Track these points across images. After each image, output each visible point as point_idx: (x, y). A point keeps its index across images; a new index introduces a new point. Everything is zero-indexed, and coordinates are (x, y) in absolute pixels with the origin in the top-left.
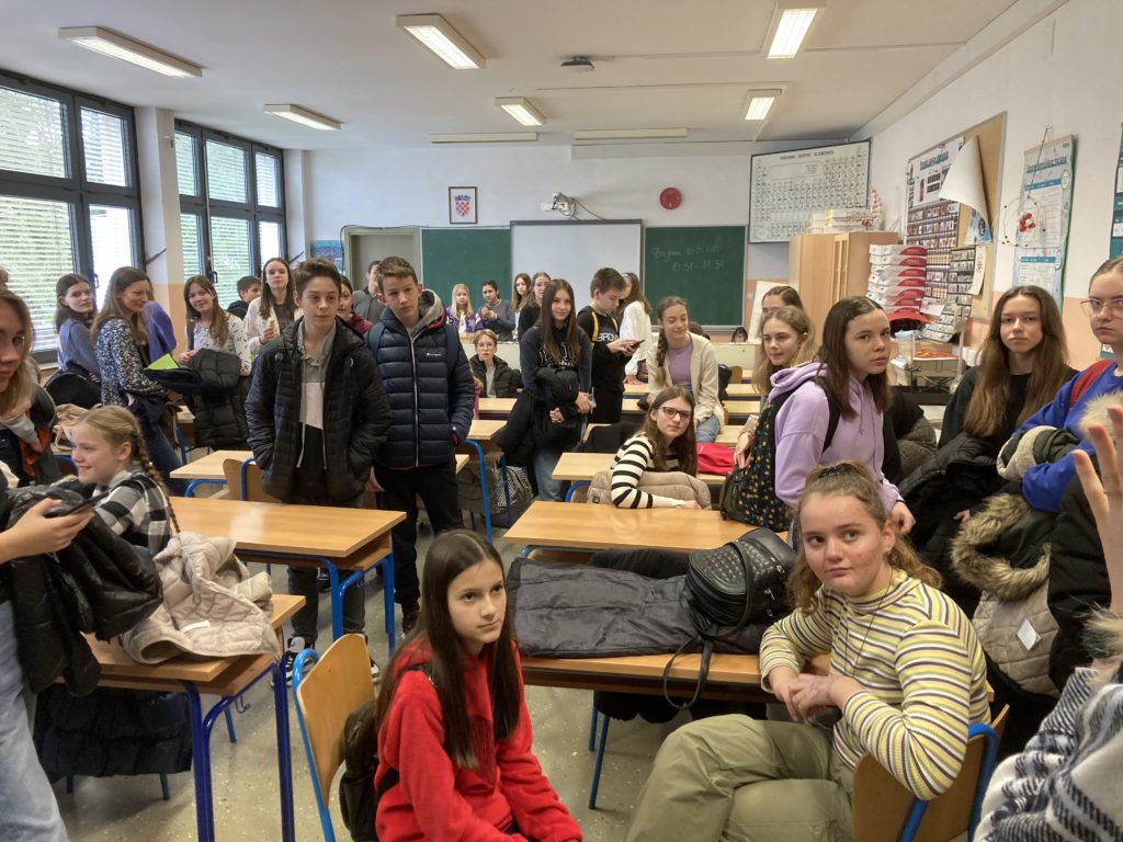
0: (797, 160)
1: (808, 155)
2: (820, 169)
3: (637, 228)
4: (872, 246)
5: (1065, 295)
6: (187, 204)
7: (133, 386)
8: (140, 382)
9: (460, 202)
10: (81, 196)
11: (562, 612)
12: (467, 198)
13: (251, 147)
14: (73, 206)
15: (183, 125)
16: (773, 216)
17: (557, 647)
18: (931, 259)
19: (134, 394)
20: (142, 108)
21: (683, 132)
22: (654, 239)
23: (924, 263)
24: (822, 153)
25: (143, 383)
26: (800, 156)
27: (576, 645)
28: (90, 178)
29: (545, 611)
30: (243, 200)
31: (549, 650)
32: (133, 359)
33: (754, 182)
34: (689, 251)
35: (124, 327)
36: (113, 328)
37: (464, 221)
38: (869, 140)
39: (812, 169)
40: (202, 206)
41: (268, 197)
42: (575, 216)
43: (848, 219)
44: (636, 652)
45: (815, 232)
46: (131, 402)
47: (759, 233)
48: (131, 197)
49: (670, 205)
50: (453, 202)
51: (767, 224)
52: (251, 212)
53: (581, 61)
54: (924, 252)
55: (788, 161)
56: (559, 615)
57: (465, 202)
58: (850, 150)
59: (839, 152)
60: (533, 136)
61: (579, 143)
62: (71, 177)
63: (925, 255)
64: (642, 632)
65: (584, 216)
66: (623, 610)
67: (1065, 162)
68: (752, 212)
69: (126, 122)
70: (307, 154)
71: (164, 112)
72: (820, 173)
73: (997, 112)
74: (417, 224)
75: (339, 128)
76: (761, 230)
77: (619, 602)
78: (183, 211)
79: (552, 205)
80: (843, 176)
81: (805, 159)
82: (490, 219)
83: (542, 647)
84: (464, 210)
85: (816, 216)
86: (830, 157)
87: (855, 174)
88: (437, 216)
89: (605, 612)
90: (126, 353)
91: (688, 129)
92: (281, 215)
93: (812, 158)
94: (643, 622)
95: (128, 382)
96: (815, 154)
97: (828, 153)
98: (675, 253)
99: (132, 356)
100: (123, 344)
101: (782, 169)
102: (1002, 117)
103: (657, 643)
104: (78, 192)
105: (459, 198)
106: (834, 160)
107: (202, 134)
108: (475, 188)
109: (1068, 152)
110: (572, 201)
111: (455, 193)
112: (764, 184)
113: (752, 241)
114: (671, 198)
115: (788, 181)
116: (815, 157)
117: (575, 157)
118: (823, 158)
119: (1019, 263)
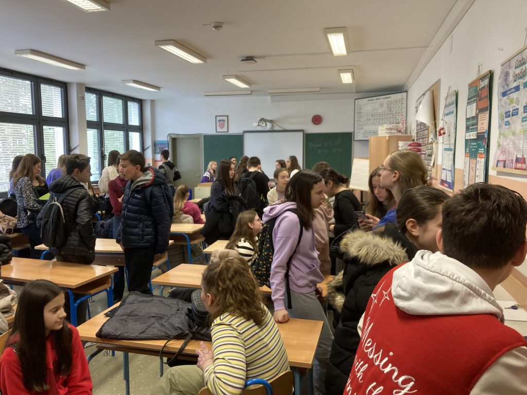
0: (375, 101)
1: (380, 99)
2: (385, 105)
3: (301, 134)
4: (399, 142)
5: (455, 167)
6: (91, 125)
7: (30, 207)
8: (33, 205)
9: (221, 122)
10: (39, 122)
11: (133, 318)
12: (224, 121)
13: (126, 99)
14: (35, 127)
15: (90, 90)
16: (364, 127)
17: (120, 335)
18: (422, 148)
19: (30, 210)
20: (70, 83)
21: (318, 89)
22: (309, 139)
23: (420, 150)
24: (386, 98)
25: (35, 206)
26: (376, 99)
27: (129, 334)
28: (44, 114)
29: (125, 317)
30: (121, 122)
31: (115, 336)
32: (31, 195)
33: (356, 112)
34: (326, 144)
35: (28, 181)
36: (23, 181)
37: (222, 131)
38: (406, 91)
39: (381, 105)
40: (100, 125)
41: (134, 120)
42: (273, 128)
43: (391, 129)
44: (157, 338)
45: (380, 135)
46: (29, 214)
47: (359, 136)
48: (64, 122)
49: (317, 123)
50: (218, 122)
51: (362, 131)
52: (126, 128)
53: (250, 58)
54: (419, 145)
55: (371, 102)
56: (132, 319)
57: (223, 122)
58: (398, 96)
59: (394, 97)
60: (249, 92)
61: (273, 95)
62: (34, 114)
63: (420, 146)
64: (164, 329)
65: (276, 128)
66: (160, 318)
67: (453, 104)
68: (356, 126)
69: (63, 89)
70: (153, 102)
71: (80, 85)
72: (385, 108)
73: (438, 79)
74: (201, 132)
75: (160, 90)
76: (359, 134)
77: (160, 314)
78: (88, 127)
79: (257, 124)
80: (395, 109)
81: (379, 101)
82: (234, 130)
83: (112, 334)
84: (222, 127)
85: (380, 128)
86: (389, 99)
87: (401, 107)
88: (210, 129)
89: (152, 318)
90: (28, 192)
91: (321, 88)
92: (140, 129)
93: (382, 100)
94: (166, 324)
95: (28, 205)
96: (383, 98)
97: (388, 98)
98: (319, 145)
99: (31, 193)
100: (27, 188)
101: (369, 106)
102: (439, 81)
103: (168, 334)
104: (38, 120)
105: (220, 121)
106: (391, 101)
107: (100, 94)
108: (227, 116)
109: (454, 98)
110: (271, 121)
111: (219, 118)
112: (360, 113)
113: (356, 139)
114: (317, 120)
115: (371, 111)
116: (383, 100)
117: (272, 101)
118: (386, 100)
119: (444, 151)
